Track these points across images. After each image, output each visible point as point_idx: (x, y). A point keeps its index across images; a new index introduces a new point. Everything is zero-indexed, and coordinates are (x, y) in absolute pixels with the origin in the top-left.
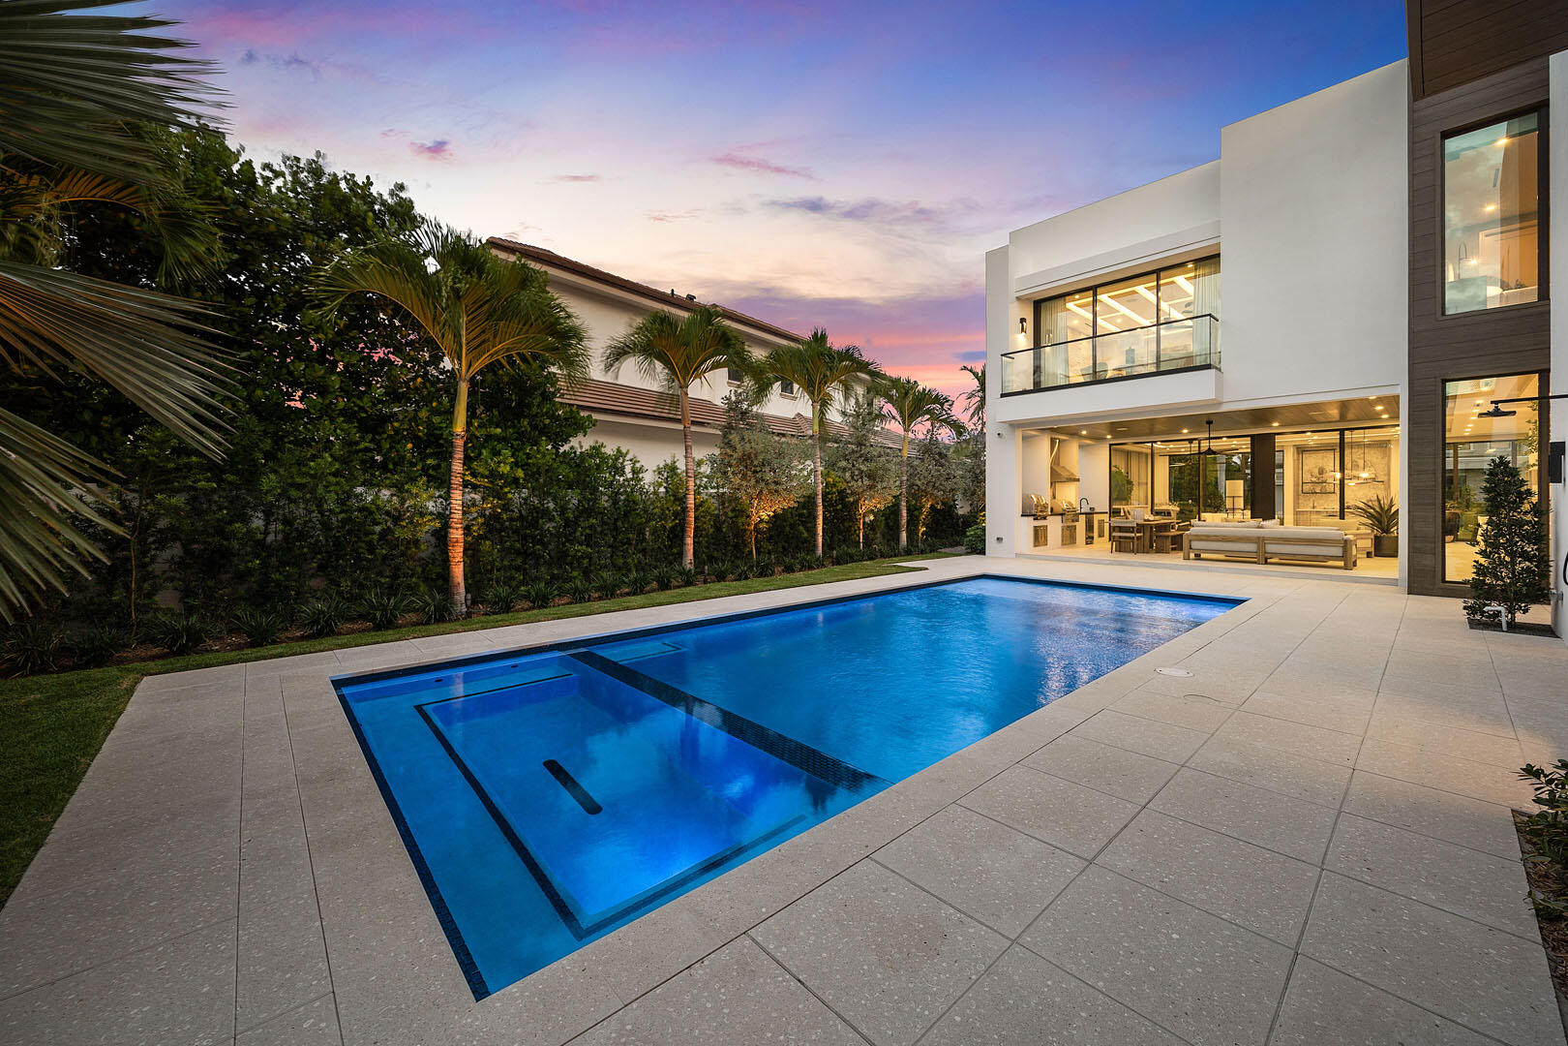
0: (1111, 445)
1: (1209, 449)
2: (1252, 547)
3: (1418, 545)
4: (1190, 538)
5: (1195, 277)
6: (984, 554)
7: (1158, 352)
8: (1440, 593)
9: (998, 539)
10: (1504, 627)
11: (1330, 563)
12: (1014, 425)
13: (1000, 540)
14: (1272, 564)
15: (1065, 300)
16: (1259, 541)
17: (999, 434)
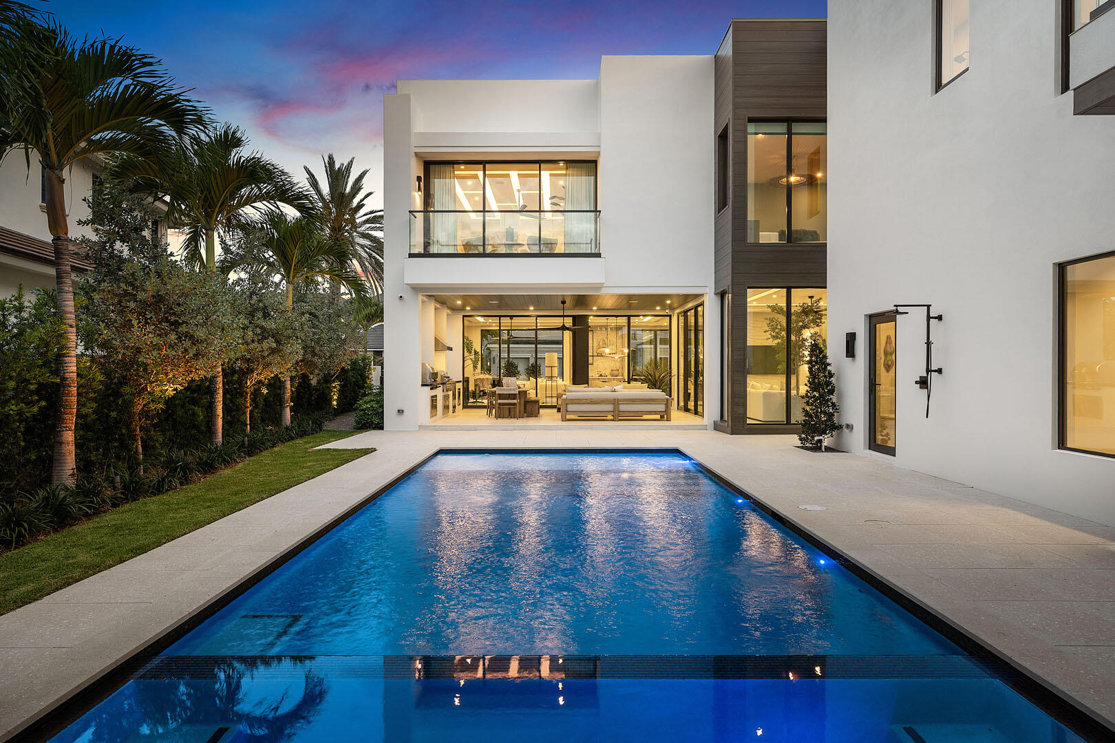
0: (464, 316)
1: (564, 325)
2: (610, 407)
3: (736, 400)
4: (567, 402)
5: (566, 175)
6: (382, 428)
7: (540, 237)
8: (747, 432)
9: (399, 411)
10: (823, 449)
11: (645, 417)
12: (416, 289)
13: (400, 412)
14: (620, 420)
15: (453, 168)
16: (616, 402)
17: (401, 297)
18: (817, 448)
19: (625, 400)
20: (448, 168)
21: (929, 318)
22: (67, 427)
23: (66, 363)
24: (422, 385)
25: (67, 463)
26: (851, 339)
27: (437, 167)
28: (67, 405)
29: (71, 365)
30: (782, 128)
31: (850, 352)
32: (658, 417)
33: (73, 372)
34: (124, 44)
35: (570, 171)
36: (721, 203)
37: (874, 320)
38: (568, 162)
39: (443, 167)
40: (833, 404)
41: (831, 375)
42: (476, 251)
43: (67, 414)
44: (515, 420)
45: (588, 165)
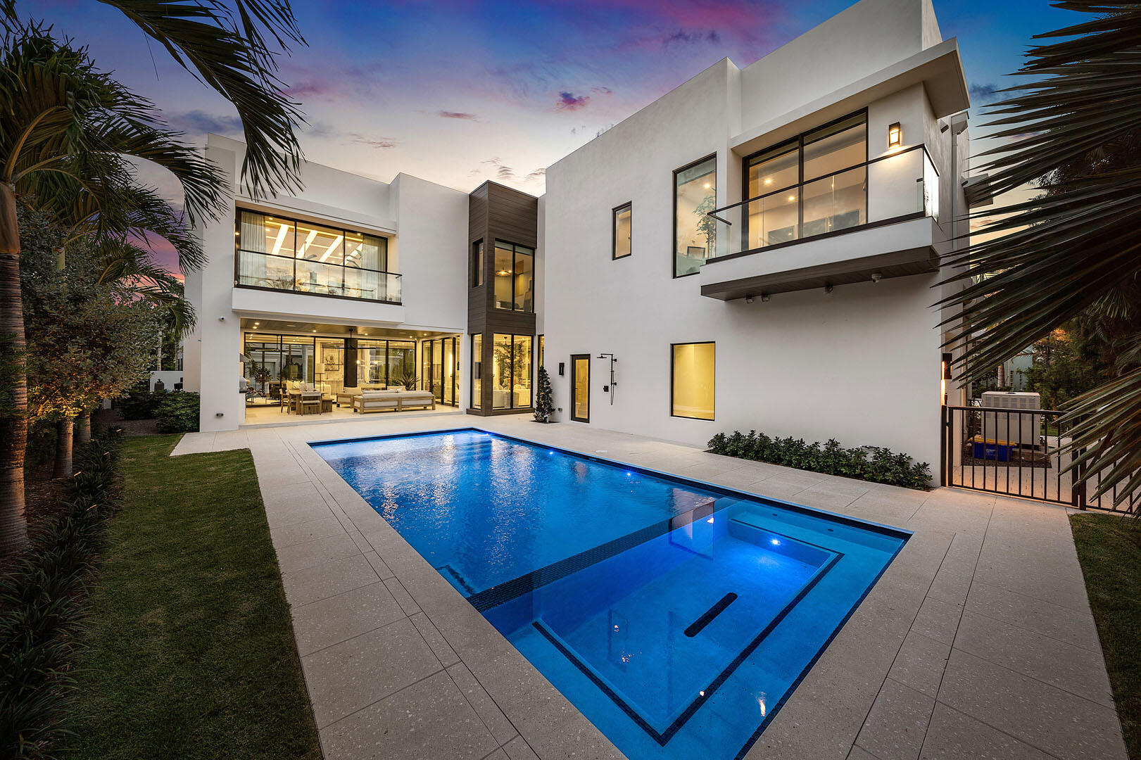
2: (396, 403)
4: (365, 401)
6: (198, 430)
8: (493, 415)
9: (217, 415)
10: (547, 421)
12: (238, 313)
13: (219, 415)
14: (403, 411)
15: (264, 218)
16: (399, 400)
17: (223, 319)
18: (544, 421)
19: (406, 398)
20: (259, 217)
21: (612, 360)
22: (17, 463)
23: (18, 394)
24: (240, 392)
25: (19, 503)
26: (562, 365)
27: (248, 214)
28: (19, 440)
29: (22, 396)
30: (510, 247)
31: (562, 373)
32: (423, 408)
33: (25, 404)
34: (112, 78)
35: (366, 241)
36: (474, 281)
37: (575, 358)
38: (363, 234)
39: (253, 215)
40: (551, 398)
41: (549, 384)
42: (288, 288)
43: (18, 450)
44: (318, 415)
45: (382, 241)
